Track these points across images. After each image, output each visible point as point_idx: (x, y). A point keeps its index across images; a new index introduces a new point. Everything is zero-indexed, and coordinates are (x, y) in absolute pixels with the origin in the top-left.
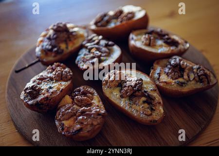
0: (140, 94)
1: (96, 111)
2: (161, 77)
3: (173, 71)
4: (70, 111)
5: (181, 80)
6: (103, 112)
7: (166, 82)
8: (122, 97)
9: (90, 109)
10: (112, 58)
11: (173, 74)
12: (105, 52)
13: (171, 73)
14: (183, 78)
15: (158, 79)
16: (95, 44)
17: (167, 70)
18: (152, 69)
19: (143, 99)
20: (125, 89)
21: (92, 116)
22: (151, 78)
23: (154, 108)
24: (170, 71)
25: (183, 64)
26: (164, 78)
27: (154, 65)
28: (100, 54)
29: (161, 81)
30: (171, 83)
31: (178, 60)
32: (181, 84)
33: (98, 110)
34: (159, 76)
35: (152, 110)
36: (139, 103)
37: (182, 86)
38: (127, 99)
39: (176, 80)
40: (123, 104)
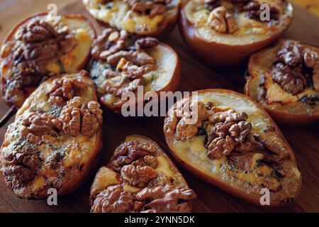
0: (248, 148)
1: (173, 195)
2: (268, 92)
3: (291, 76)
4: (120, 202)
5: (309, 93)
6: (187, 192)
7: (280, 102)
8: (211, 157)
9: (160, 190)
10: (164, 72)
11: (292, 82)
12: (146, 63)
13: (287, 82)
14: (314, 89)
15: (264, 96)
16: (118, 50)
17: (278, 75)
18: (248, 75)
19: (258, 156)
20: (218, 141)
21: (168, 206)
22: (249, 95)
23: (282, 172)
24: (285, 77)
25: (308, 60)
26: (275, 93)
27: (249, 66)
28: (140, 69)
29: (270, 100)
30: (290, 102)
31: (296, 50)
32: (312, 102)
33: (177, 191)
34: (265, 90)
35: (280, 177)
36: (250, 167)
37: (314, 104)
38: (223, 161)
39: (301, 96)
40: (216, 170)
